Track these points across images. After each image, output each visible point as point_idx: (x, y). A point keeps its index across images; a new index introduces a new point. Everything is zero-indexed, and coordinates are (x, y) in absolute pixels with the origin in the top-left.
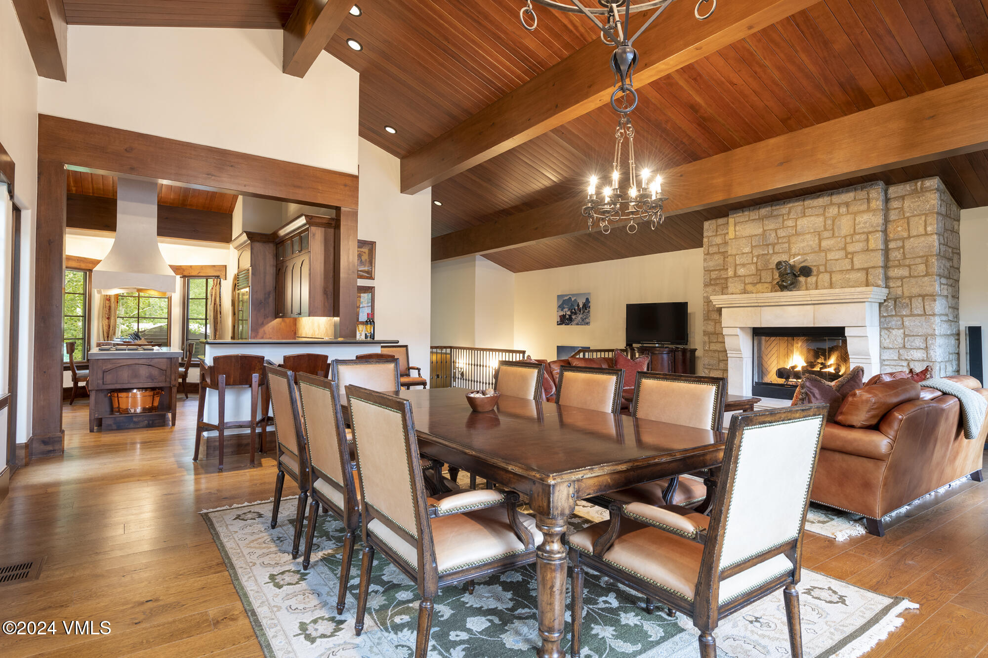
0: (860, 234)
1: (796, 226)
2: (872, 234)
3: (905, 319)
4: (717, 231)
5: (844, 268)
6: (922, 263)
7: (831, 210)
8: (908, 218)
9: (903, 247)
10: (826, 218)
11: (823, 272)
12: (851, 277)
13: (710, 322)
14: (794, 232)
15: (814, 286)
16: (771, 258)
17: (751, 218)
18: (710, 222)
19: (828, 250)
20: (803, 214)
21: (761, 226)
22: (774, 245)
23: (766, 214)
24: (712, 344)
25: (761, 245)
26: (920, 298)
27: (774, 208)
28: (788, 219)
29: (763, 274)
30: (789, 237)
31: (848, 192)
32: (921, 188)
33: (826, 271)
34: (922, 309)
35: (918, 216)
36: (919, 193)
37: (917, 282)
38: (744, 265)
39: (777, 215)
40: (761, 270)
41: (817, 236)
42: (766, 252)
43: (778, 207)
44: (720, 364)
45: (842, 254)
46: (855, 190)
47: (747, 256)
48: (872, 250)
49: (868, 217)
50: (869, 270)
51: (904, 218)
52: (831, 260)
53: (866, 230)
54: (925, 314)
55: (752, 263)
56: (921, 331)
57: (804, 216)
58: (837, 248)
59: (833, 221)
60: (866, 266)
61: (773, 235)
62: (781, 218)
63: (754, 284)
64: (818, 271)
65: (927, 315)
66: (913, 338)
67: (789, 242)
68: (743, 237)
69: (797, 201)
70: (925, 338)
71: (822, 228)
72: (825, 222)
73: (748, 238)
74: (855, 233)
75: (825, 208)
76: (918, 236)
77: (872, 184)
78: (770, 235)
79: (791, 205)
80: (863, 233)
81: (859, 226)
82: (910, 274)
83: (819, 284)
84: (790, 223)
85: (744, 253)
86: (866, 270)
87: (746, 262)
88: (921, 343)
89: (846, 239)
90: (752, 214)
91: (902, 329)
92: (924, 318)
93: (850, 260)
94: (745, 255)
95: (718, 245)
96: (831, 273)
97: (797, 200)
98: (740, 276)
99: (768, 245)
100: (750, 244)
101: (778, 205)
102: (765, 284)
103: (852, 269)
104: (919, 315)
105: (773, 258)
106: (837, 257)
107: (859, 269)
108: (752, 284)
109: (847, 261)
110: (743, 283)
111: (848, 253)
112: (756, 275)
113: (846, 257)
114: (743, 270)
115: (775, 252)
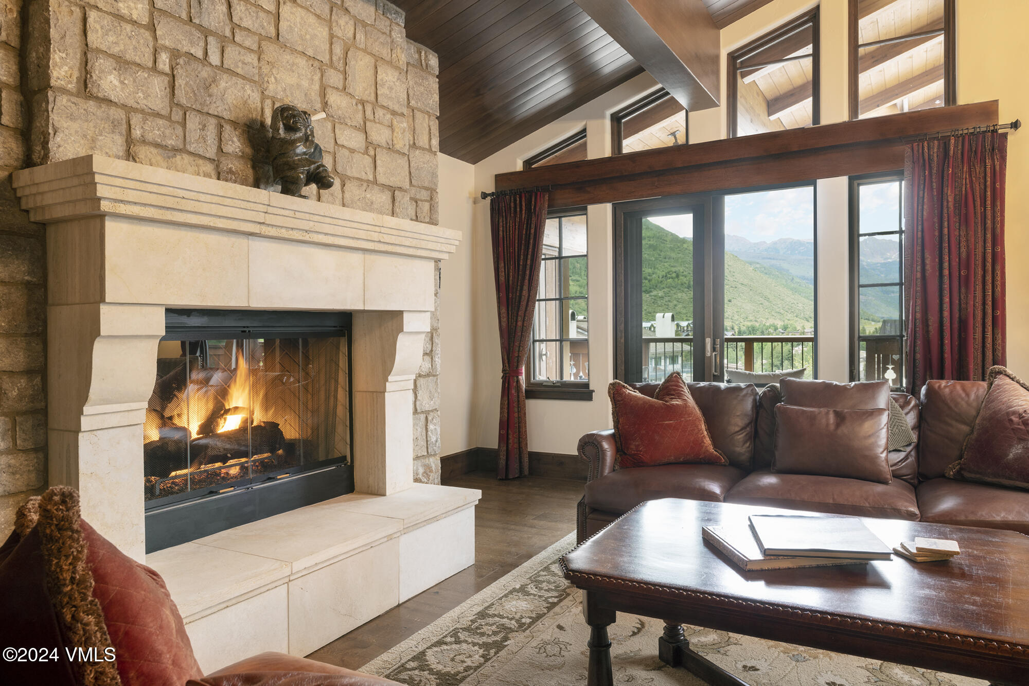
0: (383, 107)
1: (278, 17)
2: (397, 118)
5: (364, 177)
7: (342, 23)
8: (413, 110)
10: (332, 37)
14: (273, 30)
16: (214, 81)
19: (339, 118)
22: (223, 42)
25: (180, 19)
29: (193, 123)
30: (260, 37)
32: (427, 65)
35: (422, 112)
36: (423, 70)
38: (122, 63)
40: (185, 109)
41: (319, 74)
42: (200, 54)
47: (133, 35)
48: (398, 152)
49: (392, 78)
50: (396, 191)
51: (408, 106)
52: (343, 146)
53: (390, 105)
55: (154, 69)
58: (353, 124)
59: (346, 52)
60: (392, 181)
61: (221, 8)
63: (168, 152)
67: (260, 54)
71: (326, 58)
72: (331, 44)
74: (377, 102)
76: (424, 149)
77: (397, 13)
80: (387, 109)
81: (383, 91)
85: (121, 18)
86: (393, 190)
87: (131, 55)
89: (364, 109)
93: (371, 159)
94: (128, 27)
96: (343, 180)
98: (108, 102)
99: (205, 32)
102: (200, 160)
103: (375, 181)
105: (223, 84)
106: (352, 144)
107: (384, 186)
108: (157, 145)
109: (368, 160)
110: (121, 134)
111: (369, 143)
112: (169, 118)
113: (366, 152)
114: (116, 82)
115: (225, 66)
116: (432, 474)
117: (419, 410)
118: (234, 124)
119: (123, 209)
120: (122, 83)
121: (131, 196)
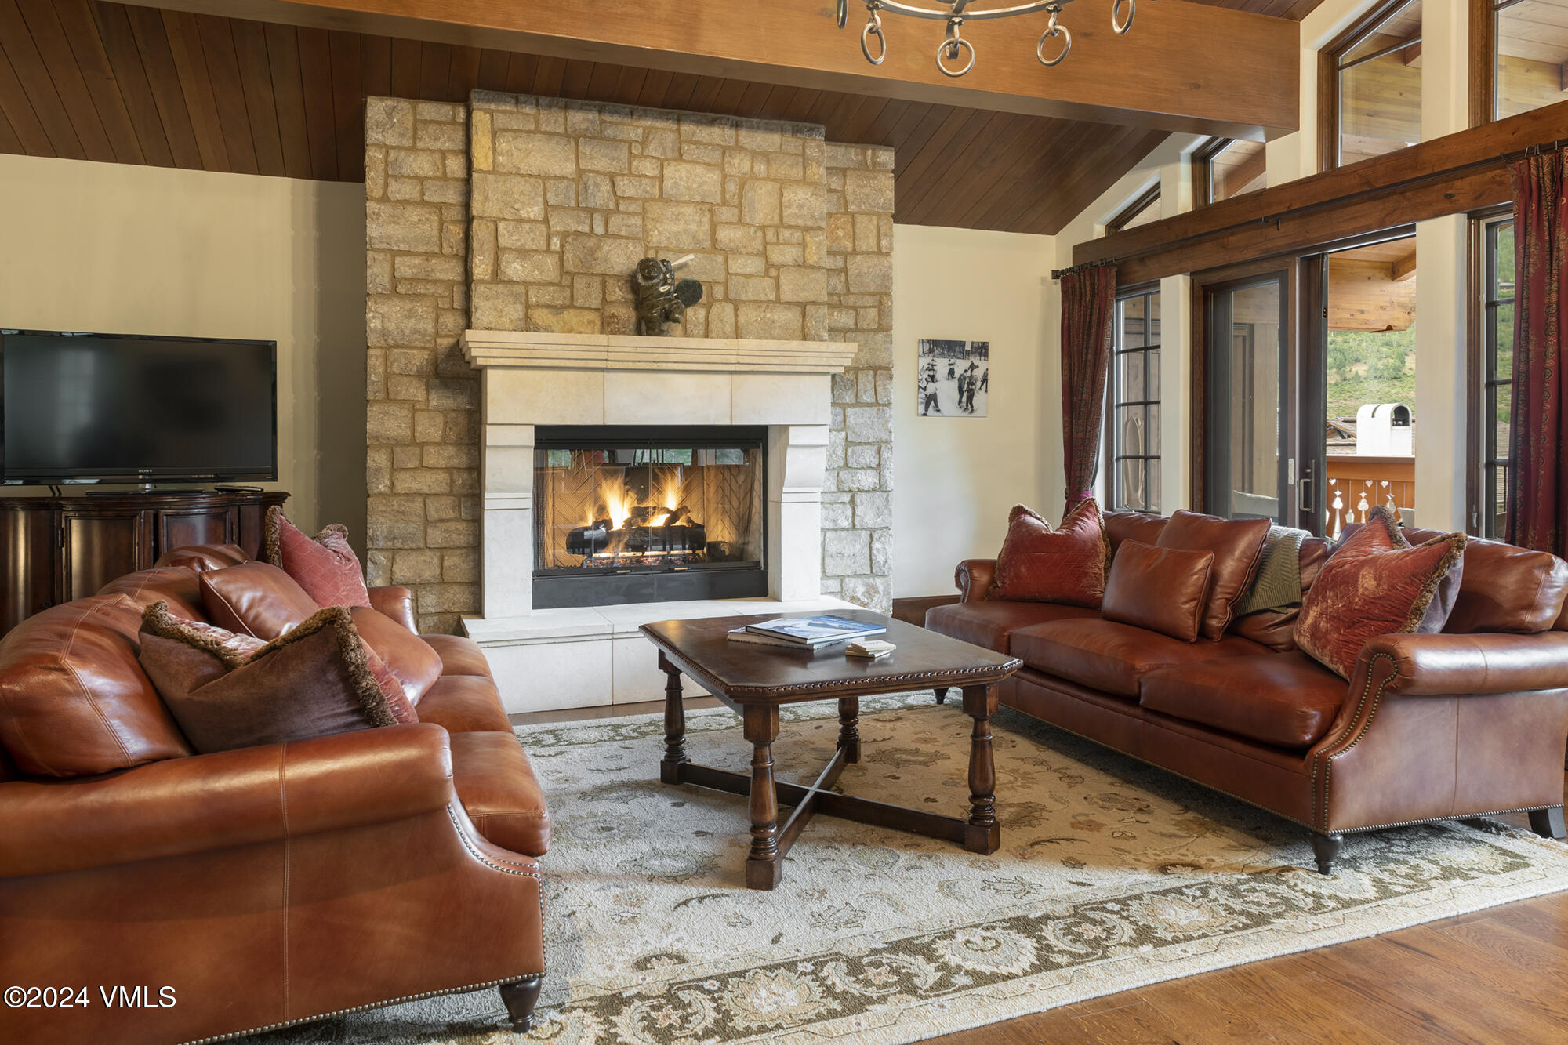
0: (790, 227)
1: (661, 178)
2: (812, 233)
3: (849, 411)
4: (415, 138)
5: (762, 297)
6: (873, 307)
7: (736, 161)
8: (853, 215)
9: (845, 270)
10: (725, 178)
11: (719, 300)
12: (776, 317)
13: (394, 409)
14: (656, 191)
15: (701, 329)
16: (599, 247)
17: (544, 128)
18: (390, 102)
19: (731, 250)
20: (676, 155)
21: (572, 157)
22: (607, 214)
23: (587, 129)
24: (402, 475)
25: (569, 208)
26: (872, 372)
27: (607, 118)
28: (642, 156)
29: (579, 284)
30: (645, 200)
31: (768, 129)
32: (874, 163)
33: (727, 299)
34: (873, 393)
35: (867, 214)
36: (867, 169)
37: (866, 342)
38: (523, 253)
39: (614, 140)
40: (573, 275)
41: (708, 215)
42: (586, 229)
43: (617, 118)
44: (430, 531)
45: (754, 265)
46: (782, 131)
47: (531, 230)
48: (812, 267)
49: (804, 196)
50: (808, 307)
51: (846, 213)
52: (736, 274)
53: (801, 222)
54: (877, 403)
55: (548, 251)
56: (872, 434)
57: (680, 158)
58: (750, 251)
59: (741, 187)
60: (802, 297)
61: (606, 188)
62: (625, 150)
63: (557, 309)
64: (711, 294)
65: (880, 405)
66: (860, 447)
67: (644, 214)
68: (518, 174)
69: (660, 117)
70: (876, 447)
71: (718, 199)
72: (723, 184)
73: (532, 180)
74: (782, 224)
75: (724, 154)
76: (868, 253)
77: (812, 129)
78: (597, 185)
79: (648, 123)
80: (797, 227)
81: (789, 211)
82: (856, 324)
83: (712, 326)
84: (649, 168)
85: (521, 221)
86: (803, 306)
87: (530, 245)
88: (872, 459)
89: (765, 235)
90: (544, 115)
91: (842, 430)
92: (876, 409)
93: (773, 280)
94: (527, 226)
95: (421, 180)
96: (737, 305)
97: (660, 113)
98: (511, 282)
99: (591, 211)
100: (541, 199)
101: (616, 112)
102: (586, 312)
103: (778, 301)
104: (868, 405)
105: (606, 248)
106: (748, 270)
107: (790, 304)
108: (547, 306)
109: (768, 282)
110: (521, 303)
111: (769, 265)
112: (559, 284)
113: (767, 274)
114: (519, 267)
115: (610, 232)
116: (877, 596)
117: (858, 526)
118: (618, 277)
119: (492, 362)
120: (523, 267)
121: (495, 353)
